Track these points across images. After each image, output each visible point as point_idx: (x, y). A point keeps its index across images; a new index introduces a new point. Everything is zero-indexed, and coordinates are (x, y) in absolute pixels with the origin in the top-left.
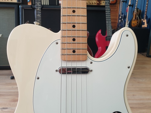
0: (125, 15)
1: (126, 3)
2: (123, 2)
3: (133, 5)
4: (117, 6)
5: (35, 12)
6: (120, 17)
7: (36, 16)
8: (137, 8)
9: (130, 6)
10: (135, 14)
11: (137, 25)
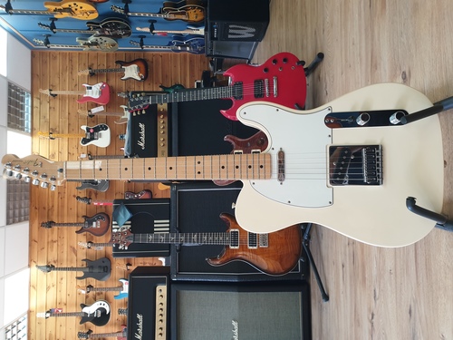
0: (175, 38)
1: (145, 37)
3: (150, 21)
4: (150, 59)
5: (188, 244)
6: (179, 48)
7: (196, 244)
8: (160, 13)
9: (152, 28)
10: (172, 17)
11: (199, 8)
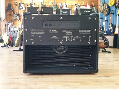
0: (103, 27)
1: (103, 19)
2: (101, 19)
3: (108, 20)
